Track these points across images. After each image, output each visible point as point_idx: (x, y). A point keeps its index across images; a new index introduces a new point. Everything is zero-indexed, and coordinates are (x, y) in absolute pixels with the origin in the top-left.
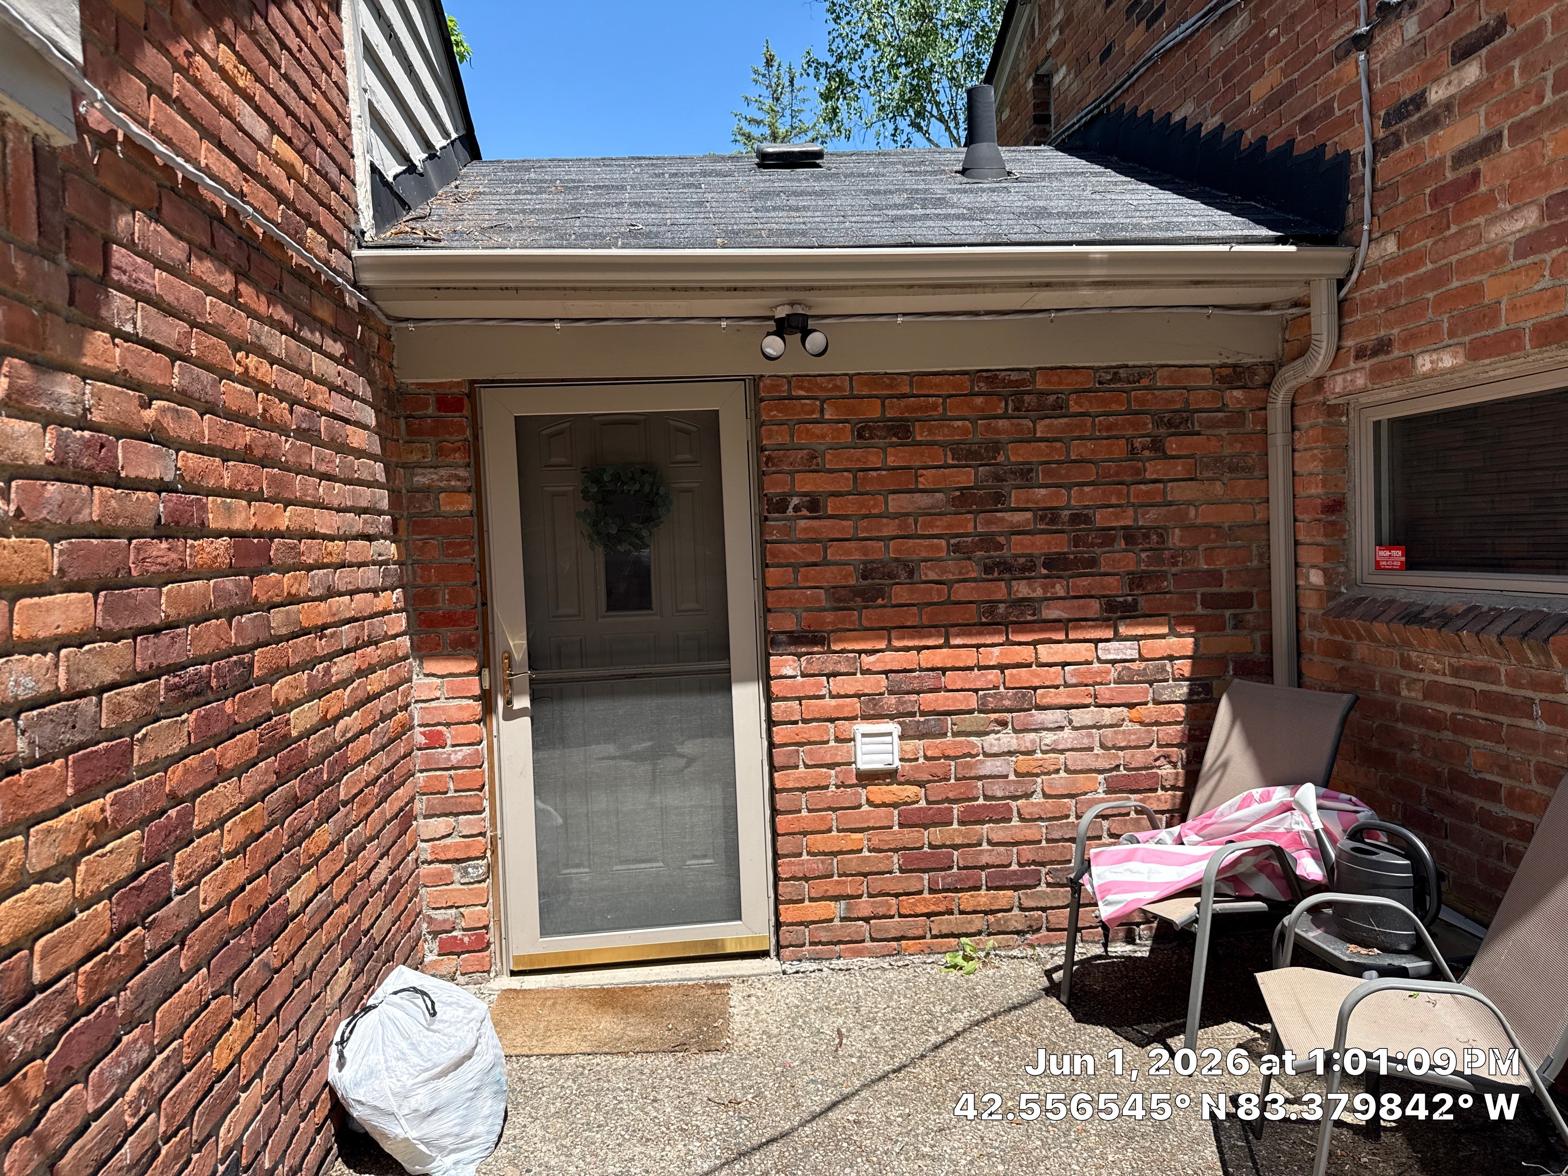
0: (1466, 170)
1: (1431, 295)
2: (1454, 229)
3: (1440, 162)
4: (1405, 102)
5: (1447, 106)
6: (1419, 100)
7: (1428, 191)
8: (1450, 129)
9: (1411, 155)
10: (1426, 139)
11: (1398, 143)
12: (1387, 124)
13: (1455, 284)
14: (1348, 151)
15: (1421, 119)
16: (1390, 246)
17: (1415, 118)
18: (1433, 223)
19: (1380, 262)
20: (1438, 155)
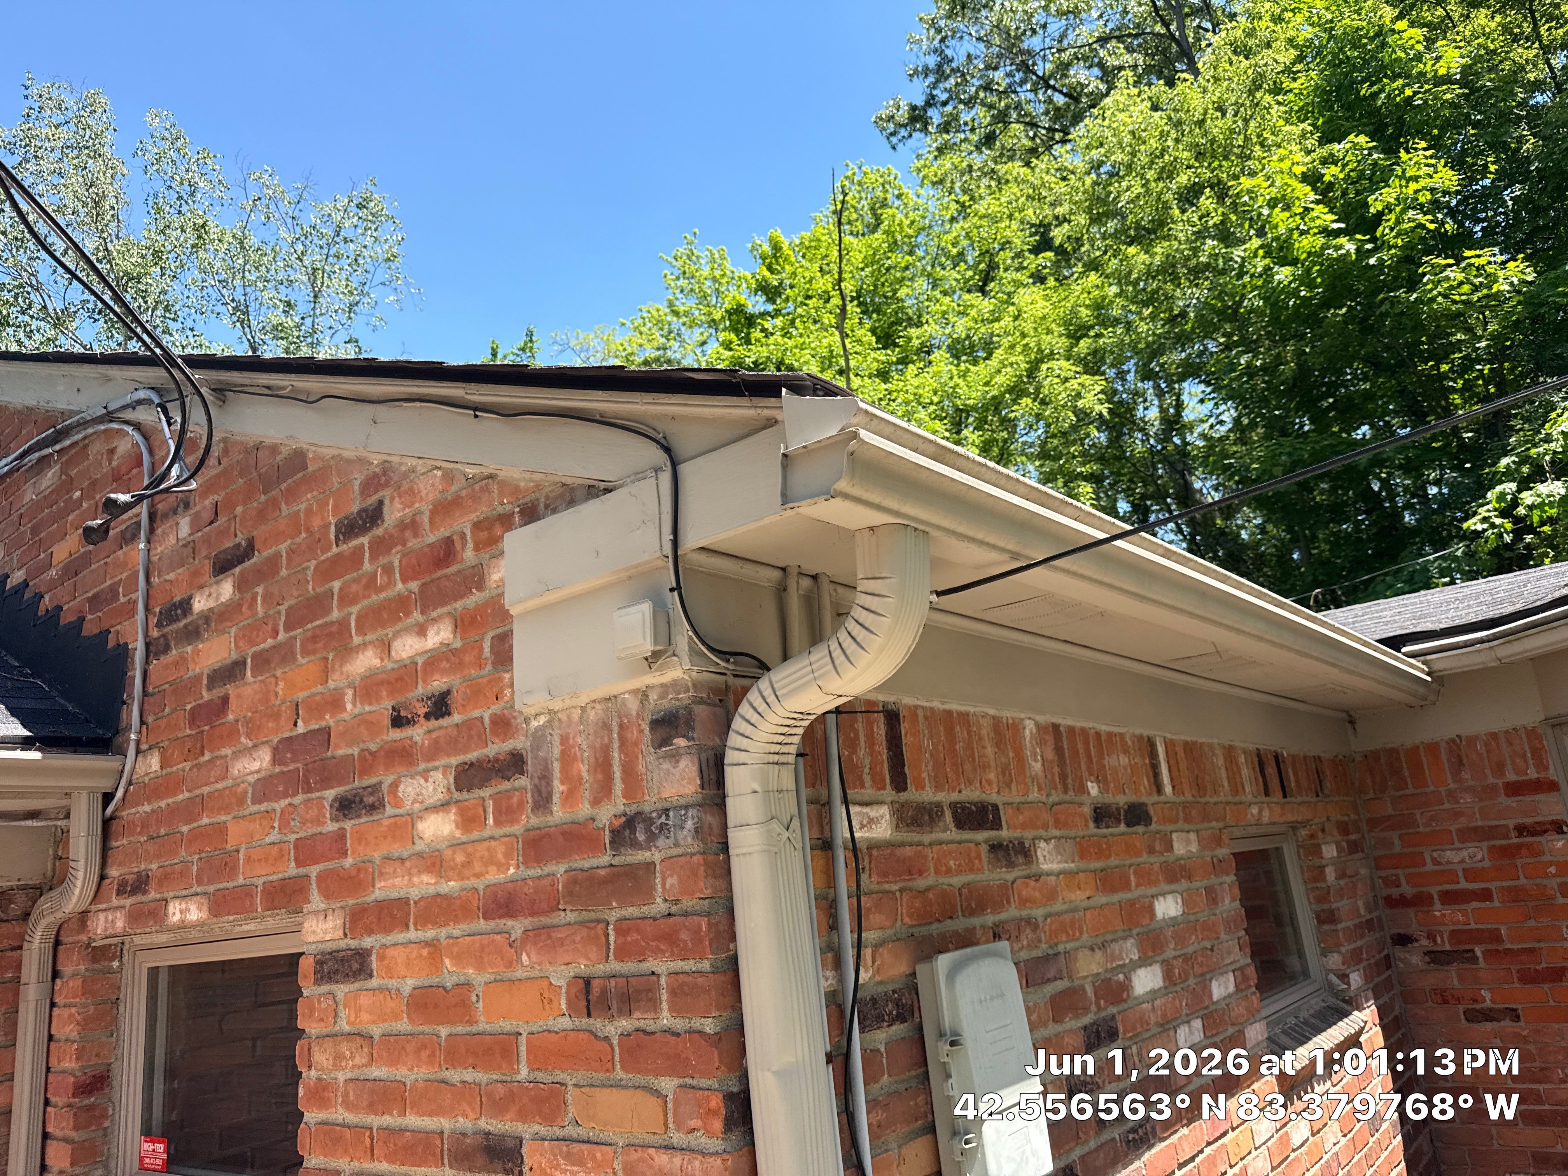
0: (218, 692)
1: (185, 829)
2: (207, 756)
3: (198, 678)
4: (174, 605)
5: (207, 617)
6: (186, 605)
7: (188, 707)
8: (208, 644)
9: (176, 664)
10: (189, 649)
11: (167, 648)
12: (159, 625)
13: (205, 821)
14: (126, 644)
15: (186, 626)
16: (154, 762)
17: (181, 624)
18: (189, 744)
19: (147, 779)
20: (198, 670)
